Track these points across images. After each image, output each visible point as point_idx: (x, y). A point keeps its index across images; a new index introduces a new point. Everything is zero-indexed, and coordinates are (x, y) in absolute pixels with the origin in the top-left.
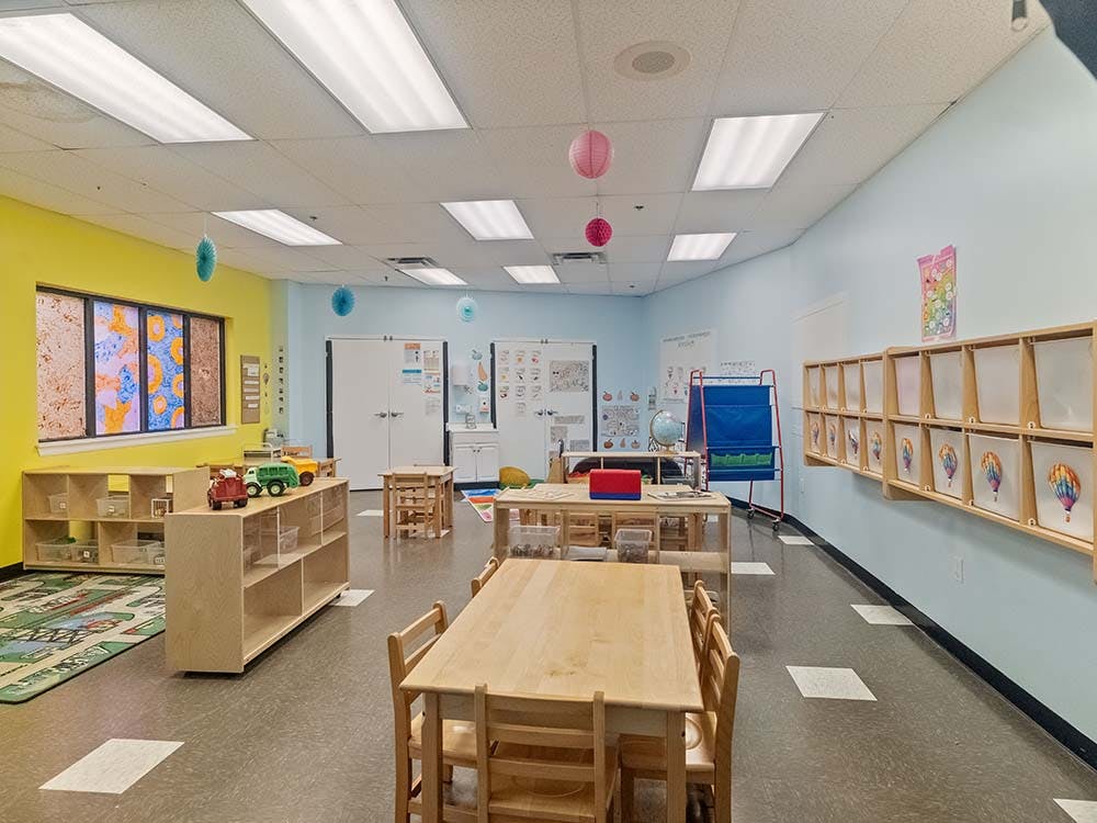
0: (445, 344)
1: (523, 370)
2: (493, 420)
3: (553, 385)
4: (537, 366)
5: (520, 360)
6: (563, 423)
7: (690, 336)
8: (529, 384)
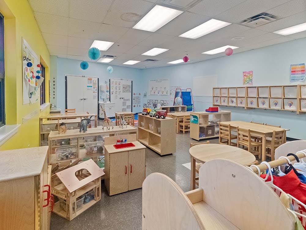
0: (98, 79)
1: (117, 87)
2: (110, 100)
3: (123, 91)
4: (120, 86)
5: (116, 84)
6: (125, 101)
7: (160, 80)
8: (118, 90)
